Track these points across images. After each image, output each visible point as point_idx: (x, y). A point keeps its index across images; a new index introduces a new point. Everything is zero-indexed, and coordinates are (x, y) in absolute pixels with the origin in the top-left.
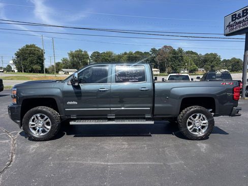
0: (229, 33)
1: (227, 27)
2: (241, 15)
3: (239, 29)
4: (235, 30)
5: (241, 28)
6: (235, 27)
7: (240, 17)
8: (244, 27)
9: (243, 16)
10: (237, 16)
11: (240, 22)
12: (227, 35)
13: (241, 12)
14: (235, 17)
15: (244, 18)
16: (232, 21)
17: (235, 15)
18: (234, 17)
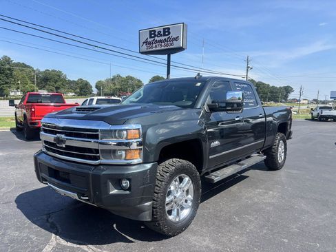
0: (146, 50)
1: (144, 43)
2: (162, 33)
3: (159, 48)
4: (154, 49)
5: (163, 48)
6: (154, 45)
7: (161, 35)
8: (166, 47)
9: (165, 35)
10: (157, 33)
11: (161, 41)
12: (142, 53)
13: (161, 29)
14: (154, 34)
15: (166, 37)
16: (151, 37)
17: (155, 31)
18: (152, 33)
